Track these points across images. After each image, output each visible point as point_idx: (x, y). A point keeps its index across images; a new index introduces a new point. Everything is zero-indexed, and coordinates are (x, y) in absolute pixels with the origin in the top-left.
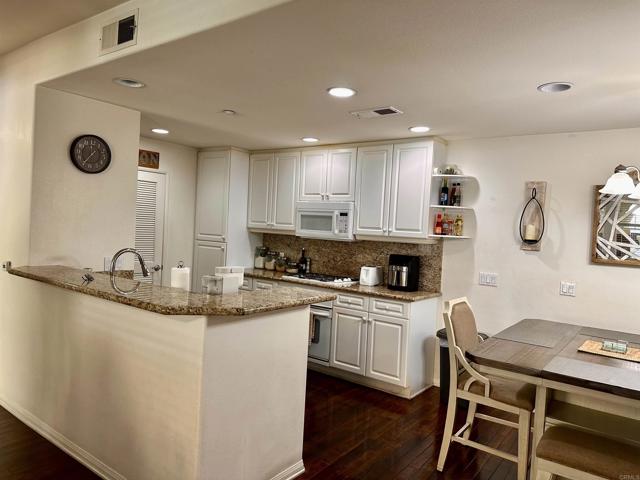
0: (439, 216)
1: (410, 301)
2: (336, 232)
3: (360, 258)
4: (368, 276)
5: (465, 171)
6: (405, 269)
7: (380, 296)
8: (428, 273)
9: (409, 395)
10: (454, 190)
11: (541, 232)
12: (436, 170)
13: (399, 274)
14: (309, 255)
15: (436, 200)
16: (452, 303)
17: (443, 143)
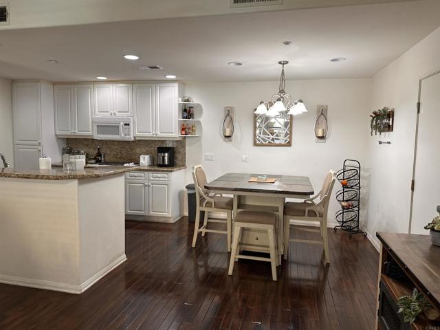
0: (183, 125)
1: (172, 171)
2: (123, 135)
3: (138, 150)
4: (145, 160)
5: (195, 100)
6: (166, 154)
7: (155, 170)
8: (179, 156)
9: (172, 221)
10: (190, 111)
11: (232, 132)
12: (180, 99)
13: (164, 157)
14: (102, 151)
15: (181, 116)
16: (195, 167)
17: (183, 85)
